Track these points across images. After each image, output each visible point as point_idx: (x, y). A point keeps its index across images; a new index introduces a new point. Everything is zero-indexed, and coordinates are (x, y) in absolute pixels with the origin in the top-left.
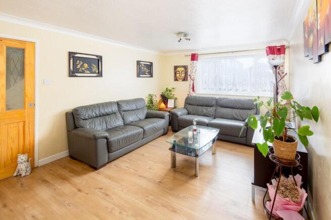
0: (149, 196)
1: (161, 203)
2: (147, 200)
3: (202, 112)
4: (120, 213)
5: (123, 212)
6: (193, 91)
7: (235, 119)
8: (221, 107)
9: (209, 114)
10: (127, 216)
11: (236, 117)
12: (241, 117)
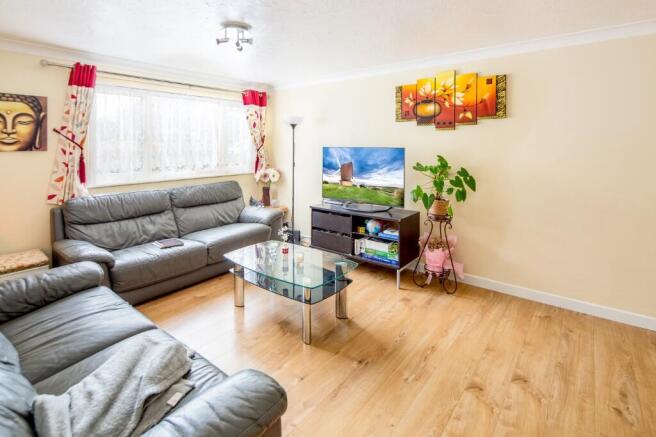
0: (405, 377)
1: (420, 362)
2: (416, 380)
3: (145, 232)
4: (458, 418)
5: (454, 415)
6: (83, 179)
7: (222, 224)
8: (185, 207)
9: (166, 232)
10: (460, 407)
11: (221, 218)
12: (229, 216)
